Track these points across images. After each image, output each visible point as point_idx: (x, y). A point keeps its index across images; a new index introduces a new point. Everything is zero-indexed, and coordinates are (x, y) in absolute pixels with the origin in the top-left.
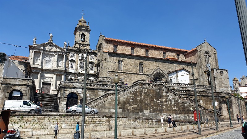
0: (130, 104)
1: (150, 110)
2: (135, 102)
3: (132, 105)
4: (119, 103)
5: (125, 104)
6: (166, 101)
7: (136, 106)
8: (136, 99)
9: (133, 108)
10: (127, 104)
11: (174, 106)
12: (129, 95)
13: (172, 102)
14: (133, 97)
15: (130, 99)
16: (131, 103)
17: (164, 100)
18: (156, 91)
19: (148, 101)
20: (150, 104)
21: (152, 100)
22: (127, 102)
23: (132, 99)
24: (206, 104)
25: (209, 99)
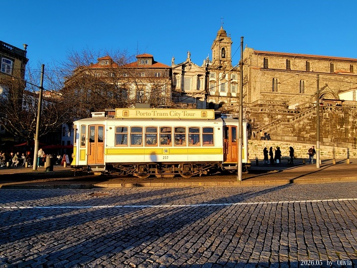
0: (306, 131)
1: (332, 139)
2: (313, 129)
3: (309, 133)
4: (294, 130)
5: (301, 131)
6: (352, 128)
7: (314, 134)
8: (314, 126)
9: (310, 136)
10: (303, 131)
12: (306, 121)
14: (310, 123)
15: (307, 125)
16: (308, 131)
17: (349, 127)
18: (340, 116)
19: (329, 128)
20: (332, 131)
21: (335, 127)
22: (304, 129)
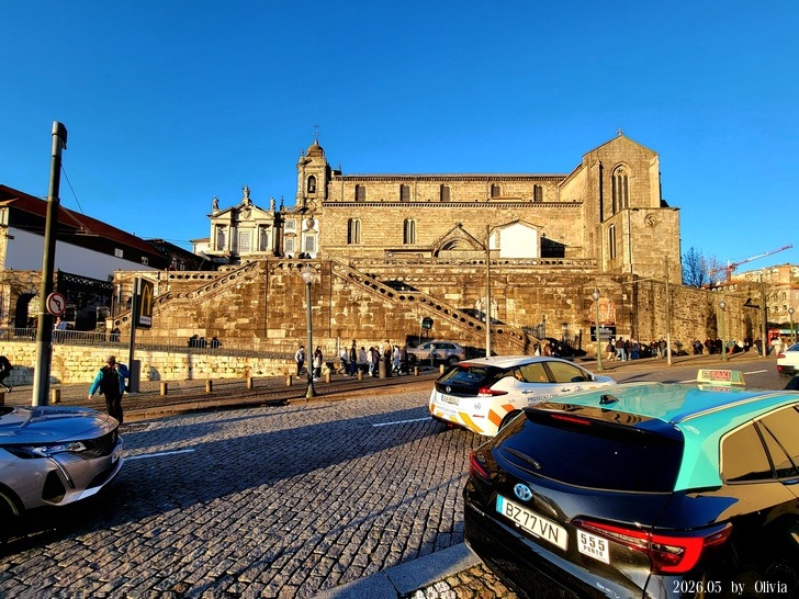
0: (228, 316)
1: (288, 331)
3: (235, 320)
5: (216, 317)
6: (341, 307)
7: (246, 321)
8: (247, 303)
9: (237, 327)
10: (222, 315)
11: (368, 317)
12: (228, 294)
13: (360, 309)
14: (239, 298)
15: (230, 303)
16: (233, 316)
19: (284, 308)
20: (289, 314)
21: (297, 304)
23: (237, 304)
24: (527, 312)
25: (541, 296)
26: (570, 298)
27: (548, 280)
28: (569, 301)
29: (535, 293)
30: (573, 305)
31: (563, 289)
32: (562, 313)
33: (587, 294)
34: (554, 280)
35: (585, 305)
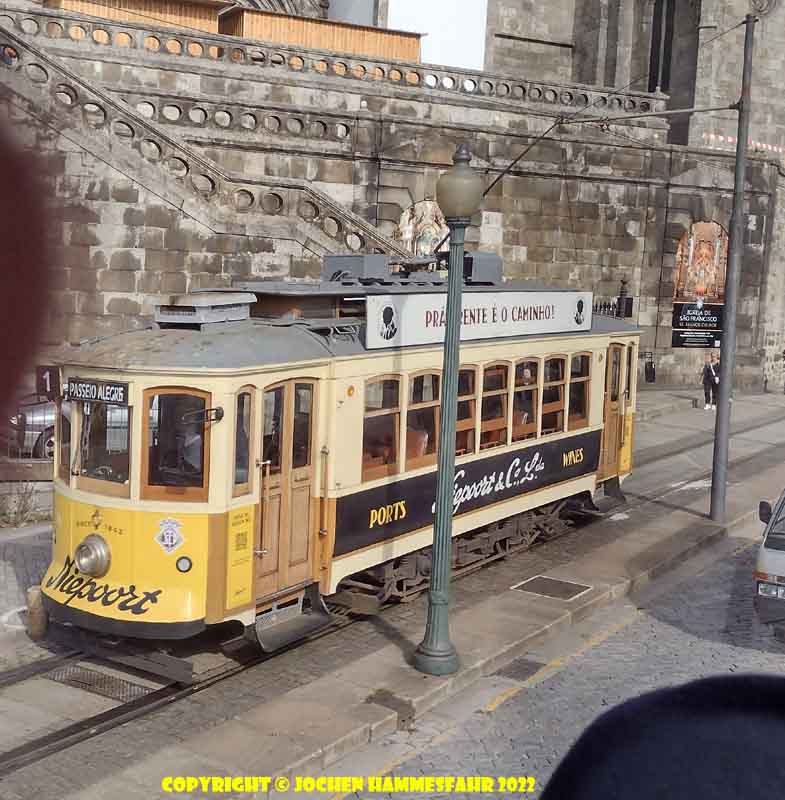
24: (531, 255)
25: (569, 206)
26: (635, 217)
27: (591, 160)
28: (633, 228)
29: (554, 198)
30: (641, 240)
31: (622, 189)
32: (613, 264)
33: (676, 209)
34: (604, 161)
35: (668, 240)
